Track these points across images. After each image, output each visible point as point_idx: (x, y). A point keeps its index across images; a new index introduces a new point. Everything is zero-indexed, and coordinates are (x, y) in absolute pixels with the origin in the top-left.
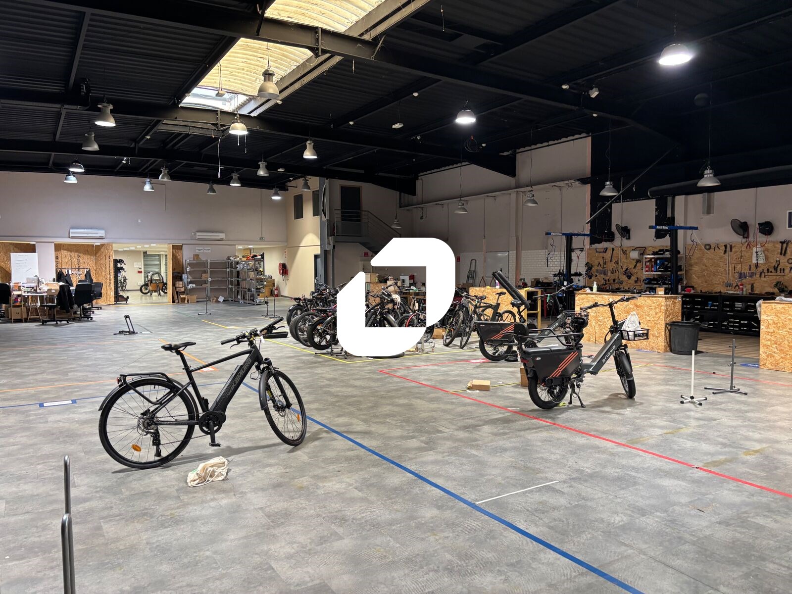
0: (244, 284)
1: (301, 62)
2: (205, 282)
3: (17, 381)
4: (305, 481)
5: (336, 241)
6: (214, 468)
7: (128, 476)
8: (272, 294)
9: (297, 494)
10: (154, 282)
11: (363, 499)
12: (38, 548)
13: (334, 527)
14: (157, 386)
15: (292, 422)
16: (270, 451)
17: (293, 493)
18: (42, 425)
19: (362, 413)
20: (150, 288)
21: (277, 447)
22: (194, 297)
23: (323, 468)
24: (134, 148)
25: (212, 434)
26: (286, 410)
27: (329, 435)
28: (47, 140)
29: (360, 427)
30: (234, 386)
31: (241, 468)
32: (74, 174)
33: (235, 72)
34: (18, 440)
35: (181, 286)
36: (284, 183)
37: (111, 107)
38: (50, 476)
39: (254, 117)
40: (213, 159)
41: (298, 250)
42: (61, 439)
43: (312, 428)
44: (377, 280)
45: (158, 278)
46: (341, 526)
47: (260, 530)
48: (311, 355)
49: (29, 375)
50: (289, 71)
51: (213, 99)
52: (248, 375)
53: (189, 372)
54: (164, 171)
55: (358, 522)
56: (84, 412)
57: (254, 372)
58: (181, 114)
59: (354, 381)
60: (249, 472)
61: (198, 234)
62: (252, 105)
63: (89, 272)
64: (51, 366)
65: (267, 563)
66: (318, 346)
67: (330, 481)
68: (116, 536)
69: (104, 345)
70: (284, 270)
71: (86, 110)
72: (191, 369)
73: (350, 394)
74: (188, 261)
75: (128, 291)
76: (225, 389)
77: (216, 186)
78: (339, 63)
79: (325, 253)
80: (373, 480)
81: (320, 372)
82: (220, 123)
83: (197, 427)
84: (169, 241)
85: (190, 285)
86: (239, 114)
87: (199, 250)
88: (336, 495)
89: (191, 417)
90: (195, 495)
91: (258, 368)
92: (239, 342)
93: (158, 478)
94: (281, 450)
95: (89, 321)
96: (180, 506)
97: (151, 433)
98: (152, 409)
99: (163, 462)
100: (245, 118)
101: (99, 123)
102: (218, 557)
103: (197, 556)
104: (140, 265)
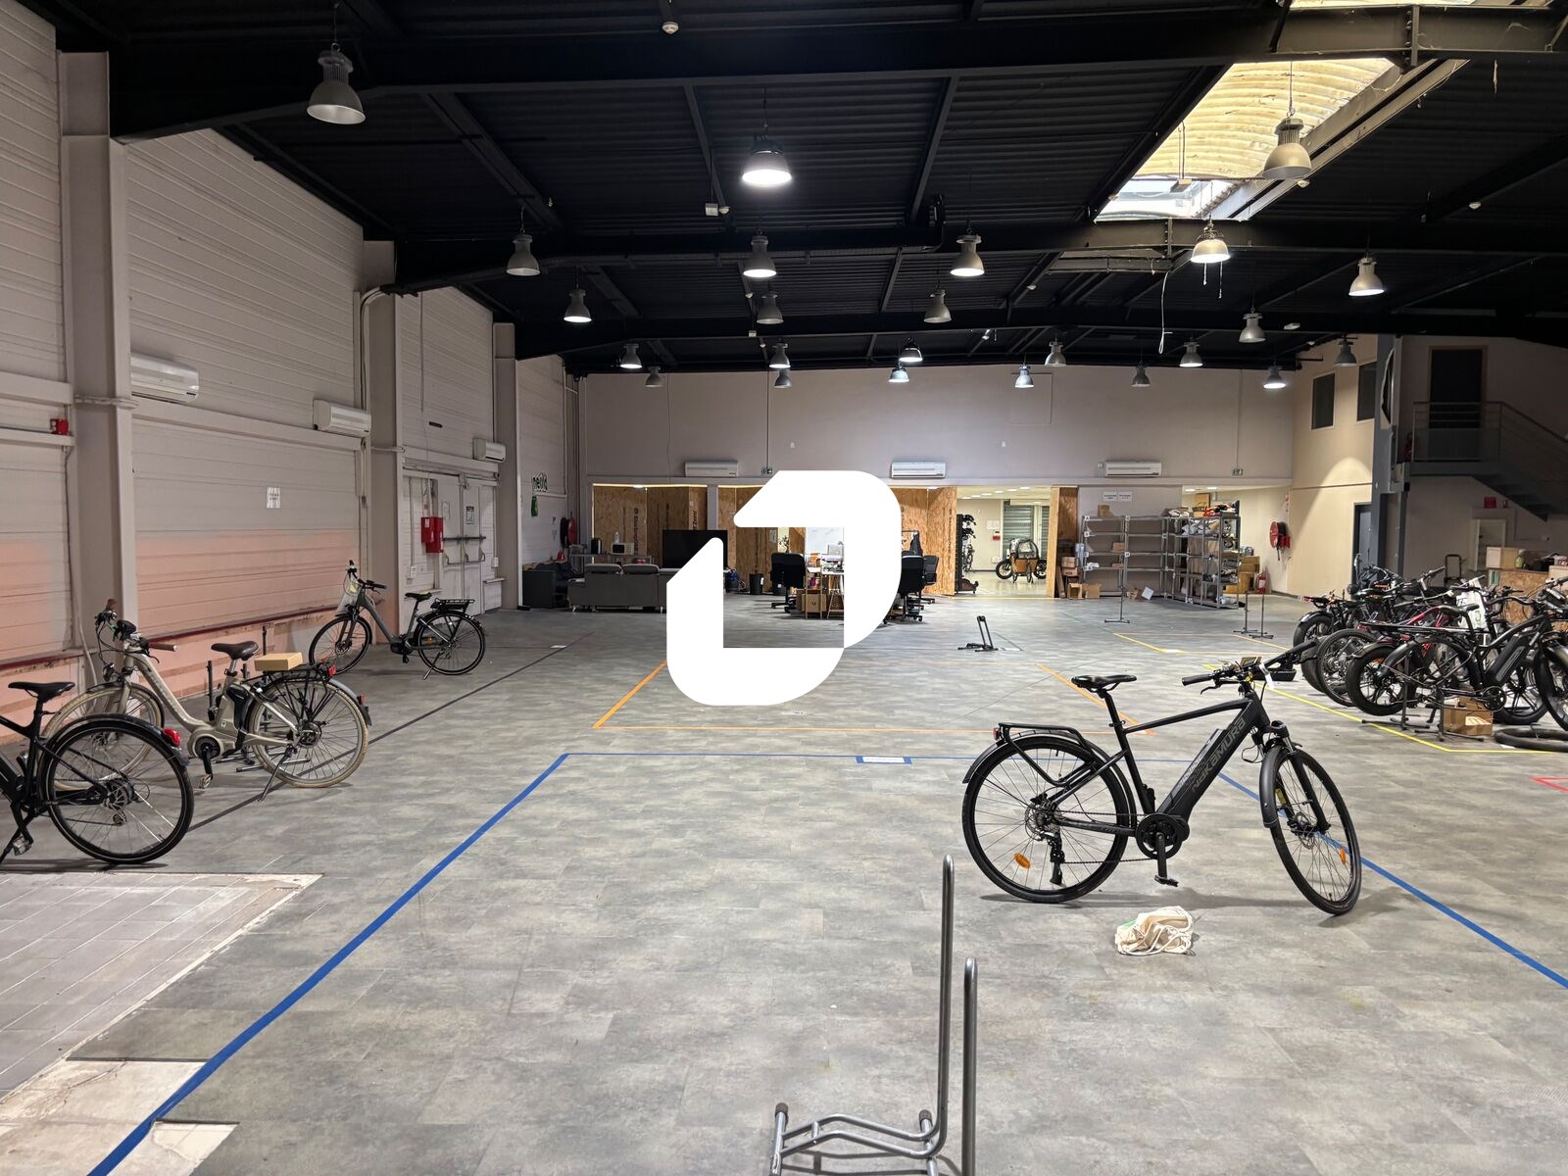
0: (1195, 565)
1: (1362, 89)
2: (1117, 560)
3: (821, 715)
4: (1366, 994)
5: (1412, 474)
6: (1168, 927)
7: (1010, 909)
8: (1252, 586)
9: (1350, 1019)
10: (1021, 556)
11: (1514, 1067)
12: (877, 1001)
13: (1446, 1112)
14: (1061, 753)
15: (1330, 864)
16: (1279, 915)
17: (1340, 1015)
18: (863, 794)
19: (1494, 869)
20: (1015, 567)
21: (1293, 909)
22: (1097, 587)
23: (1408, 975)
24: (1005, 311)
25: (1162, 859)
26: (1316, 835)
27: (1414, 906)
28: (868, 311)
29: (1496, 901)
30: (1207, 770)
31: (1222, 938)
32: (905, 366)
33: (1210, 136)
34: (831, 812)
35: (1072, 566)
36: (1293, 355)
37: (979, 240)
38: (884, 882)
39: (1244, 222)
40: (1152, 318)
41: (1316, 494)
42: (895, 823)
43: (1373, 884)
44: (1519, 562)
45: (1028, 550)
46: (1464, 1113)
47: (1273, 1076)
48: (1353, 723)
49: (838, 707)
50: (1330, 112)
51: (1165, 197)
52: (1237, 753)
53: (1121, 734)
54: (1055, 347)
55: (1507, 1115)
56: (925, 782)
57: (1248, 748)
58: (1097, 238)
59: (1467, 794)
60: (1236, 948)
61: (1108, 465)
62: (1241, 198)
63: (917, 537)
64: (867, 694)
65: (1296, 1148)
66: (1368, 706)
67: (1428, 1008)
68: (997, 1013)
69: (944, 667)
70: (1282, 537)
71: (937, 252)
72: (1124, 727)
73: (1461, 823)
74: (1087, 519)
75: (975, 571)
76: (1189, 774)
77: (1149, 371)
78: (1458, 75)
79: (1383, 501)
80: (1540, 1029)
81: (1379, 763)
82: (1170, 243)
83: (1132, 841)
84: (1054, 481)
85: (1089, 564)
86: (1214, 222)
87: (1110, 497)
88: (1446, 1042)
89: (1122, 820)
90: (1133, 971)
91: (1257, 739)
92: (1219, 684)
93: (1060, 922)
94: (1302, 917)
95: (916, 623)
96: (1105, 985)
97: (1048, 837)
98: (1050, 794)
99: (1069, 896)
100: (1224, 227)
101: (958, 272)
102: (1190, 1105)
103: (1148, 1090)
104: (996, 524)
